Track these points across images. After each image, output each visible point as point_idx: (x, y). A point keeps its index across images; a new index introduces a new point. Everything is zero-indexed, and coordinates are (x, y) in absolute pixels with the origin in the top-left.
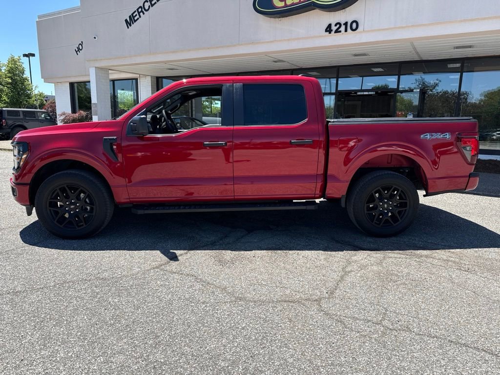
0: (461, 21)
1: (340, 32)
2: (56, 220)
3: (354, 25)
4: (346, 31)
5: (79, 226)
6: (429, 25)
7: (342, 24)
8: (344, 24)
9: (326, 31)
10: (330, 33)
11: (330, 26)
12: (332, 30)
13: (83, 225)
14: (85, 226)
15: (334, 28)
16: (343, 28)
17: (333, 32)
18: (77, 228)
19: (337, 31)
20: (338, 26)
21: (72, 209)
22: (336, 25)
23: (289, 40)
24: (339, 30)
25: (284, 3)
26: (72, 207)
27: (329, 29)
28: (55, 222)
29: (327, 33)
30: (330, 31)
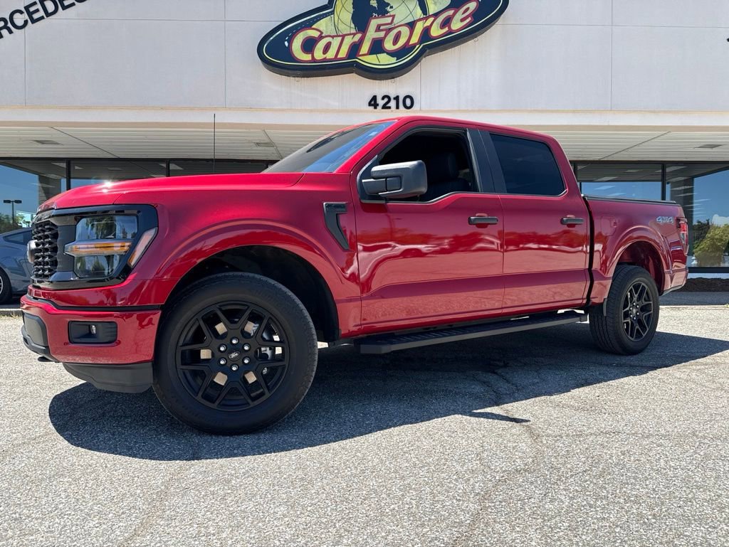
0: (531, 111)
1: (390, 108)
2: (200, 394)
3: (408, 102)
4: (397, 107)
5: (254, 399)
6: (497, 111)
7: (392, 98)
8: (394, 99)
9: (370, 104)
10: (375, 108)
11: (374, 98)
12: (378, 105)
13: (262, 394)
14: (268, 395)
15: (381, 102)
16: (393, 104)
17: (379, 108)
18: (253, 404)
19: (385, 107)
20: (386, 100)
21: (234, 362)
22: (383, 98)
23: (311, 111)
24: (388, 105)
25: (310, 55)
26: (233, 355)
27: (373, 102)
28: (199, 398)
29: (372, 108)
30: (376, 106)
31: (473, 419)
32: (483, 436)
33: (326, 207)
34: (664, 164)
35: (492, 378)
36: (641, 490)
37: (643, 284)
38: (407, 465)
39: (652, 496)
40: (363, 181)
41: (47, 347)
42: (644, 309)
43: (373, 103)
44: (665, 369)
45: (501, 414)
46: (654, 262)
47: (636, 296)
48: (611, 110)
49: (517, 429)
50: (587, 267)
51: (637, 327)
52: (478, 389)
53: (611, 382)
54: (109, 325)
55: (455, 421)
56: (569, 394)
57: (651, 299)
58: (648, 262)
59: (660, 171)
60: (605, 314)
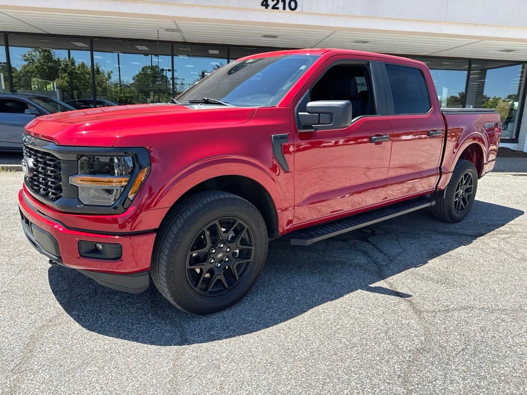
1: (278, 8)
3: (293, 4)
4: (284, 9)
7: (280, 1)
9: (262, 5)
10: (267, 8)
12: (269, 5)
15: (271, 4)
16: (281, 5)
17: (270, 8)
19: (274, 7)
20: (275, 2)
22: (273, 1)
23: (215, 7)
24: (277, 6)
29: (264, 7)
30: (267, 6)
31: (371, 294)
32: (384, 313)
33: (274, 138)
34: (470, 61)
35: (368, 248)
36: (506, 369)
37: (470, 173)
38: (341, 346)
39: (514, 375)
40: (300, 113)
41: (60, 257)
42: (467, 191)
43: (264, 3)
44: (481, 238)
45: (388, 288)
46: (477, 155)
47: (464, 182)
48: (445, 22)
49: (403, 304)
50: (439, 166)
51: (462, 203)
52: (362, 260)
53: (450, 253)
54: (114, 246)
55: (358, 297)
56: (426, 265)
57: (473, 183)
58: (473, 156)
59: (467, 66)
60: (444, 198)
